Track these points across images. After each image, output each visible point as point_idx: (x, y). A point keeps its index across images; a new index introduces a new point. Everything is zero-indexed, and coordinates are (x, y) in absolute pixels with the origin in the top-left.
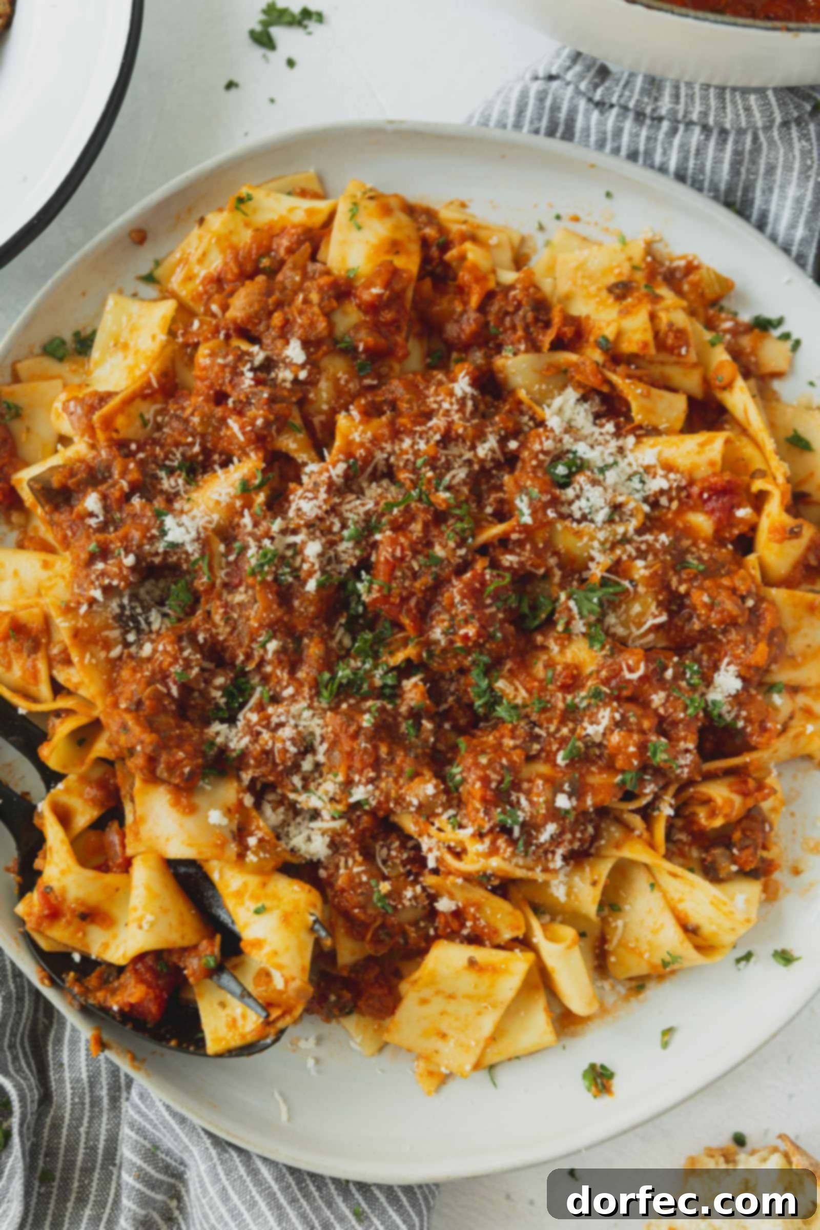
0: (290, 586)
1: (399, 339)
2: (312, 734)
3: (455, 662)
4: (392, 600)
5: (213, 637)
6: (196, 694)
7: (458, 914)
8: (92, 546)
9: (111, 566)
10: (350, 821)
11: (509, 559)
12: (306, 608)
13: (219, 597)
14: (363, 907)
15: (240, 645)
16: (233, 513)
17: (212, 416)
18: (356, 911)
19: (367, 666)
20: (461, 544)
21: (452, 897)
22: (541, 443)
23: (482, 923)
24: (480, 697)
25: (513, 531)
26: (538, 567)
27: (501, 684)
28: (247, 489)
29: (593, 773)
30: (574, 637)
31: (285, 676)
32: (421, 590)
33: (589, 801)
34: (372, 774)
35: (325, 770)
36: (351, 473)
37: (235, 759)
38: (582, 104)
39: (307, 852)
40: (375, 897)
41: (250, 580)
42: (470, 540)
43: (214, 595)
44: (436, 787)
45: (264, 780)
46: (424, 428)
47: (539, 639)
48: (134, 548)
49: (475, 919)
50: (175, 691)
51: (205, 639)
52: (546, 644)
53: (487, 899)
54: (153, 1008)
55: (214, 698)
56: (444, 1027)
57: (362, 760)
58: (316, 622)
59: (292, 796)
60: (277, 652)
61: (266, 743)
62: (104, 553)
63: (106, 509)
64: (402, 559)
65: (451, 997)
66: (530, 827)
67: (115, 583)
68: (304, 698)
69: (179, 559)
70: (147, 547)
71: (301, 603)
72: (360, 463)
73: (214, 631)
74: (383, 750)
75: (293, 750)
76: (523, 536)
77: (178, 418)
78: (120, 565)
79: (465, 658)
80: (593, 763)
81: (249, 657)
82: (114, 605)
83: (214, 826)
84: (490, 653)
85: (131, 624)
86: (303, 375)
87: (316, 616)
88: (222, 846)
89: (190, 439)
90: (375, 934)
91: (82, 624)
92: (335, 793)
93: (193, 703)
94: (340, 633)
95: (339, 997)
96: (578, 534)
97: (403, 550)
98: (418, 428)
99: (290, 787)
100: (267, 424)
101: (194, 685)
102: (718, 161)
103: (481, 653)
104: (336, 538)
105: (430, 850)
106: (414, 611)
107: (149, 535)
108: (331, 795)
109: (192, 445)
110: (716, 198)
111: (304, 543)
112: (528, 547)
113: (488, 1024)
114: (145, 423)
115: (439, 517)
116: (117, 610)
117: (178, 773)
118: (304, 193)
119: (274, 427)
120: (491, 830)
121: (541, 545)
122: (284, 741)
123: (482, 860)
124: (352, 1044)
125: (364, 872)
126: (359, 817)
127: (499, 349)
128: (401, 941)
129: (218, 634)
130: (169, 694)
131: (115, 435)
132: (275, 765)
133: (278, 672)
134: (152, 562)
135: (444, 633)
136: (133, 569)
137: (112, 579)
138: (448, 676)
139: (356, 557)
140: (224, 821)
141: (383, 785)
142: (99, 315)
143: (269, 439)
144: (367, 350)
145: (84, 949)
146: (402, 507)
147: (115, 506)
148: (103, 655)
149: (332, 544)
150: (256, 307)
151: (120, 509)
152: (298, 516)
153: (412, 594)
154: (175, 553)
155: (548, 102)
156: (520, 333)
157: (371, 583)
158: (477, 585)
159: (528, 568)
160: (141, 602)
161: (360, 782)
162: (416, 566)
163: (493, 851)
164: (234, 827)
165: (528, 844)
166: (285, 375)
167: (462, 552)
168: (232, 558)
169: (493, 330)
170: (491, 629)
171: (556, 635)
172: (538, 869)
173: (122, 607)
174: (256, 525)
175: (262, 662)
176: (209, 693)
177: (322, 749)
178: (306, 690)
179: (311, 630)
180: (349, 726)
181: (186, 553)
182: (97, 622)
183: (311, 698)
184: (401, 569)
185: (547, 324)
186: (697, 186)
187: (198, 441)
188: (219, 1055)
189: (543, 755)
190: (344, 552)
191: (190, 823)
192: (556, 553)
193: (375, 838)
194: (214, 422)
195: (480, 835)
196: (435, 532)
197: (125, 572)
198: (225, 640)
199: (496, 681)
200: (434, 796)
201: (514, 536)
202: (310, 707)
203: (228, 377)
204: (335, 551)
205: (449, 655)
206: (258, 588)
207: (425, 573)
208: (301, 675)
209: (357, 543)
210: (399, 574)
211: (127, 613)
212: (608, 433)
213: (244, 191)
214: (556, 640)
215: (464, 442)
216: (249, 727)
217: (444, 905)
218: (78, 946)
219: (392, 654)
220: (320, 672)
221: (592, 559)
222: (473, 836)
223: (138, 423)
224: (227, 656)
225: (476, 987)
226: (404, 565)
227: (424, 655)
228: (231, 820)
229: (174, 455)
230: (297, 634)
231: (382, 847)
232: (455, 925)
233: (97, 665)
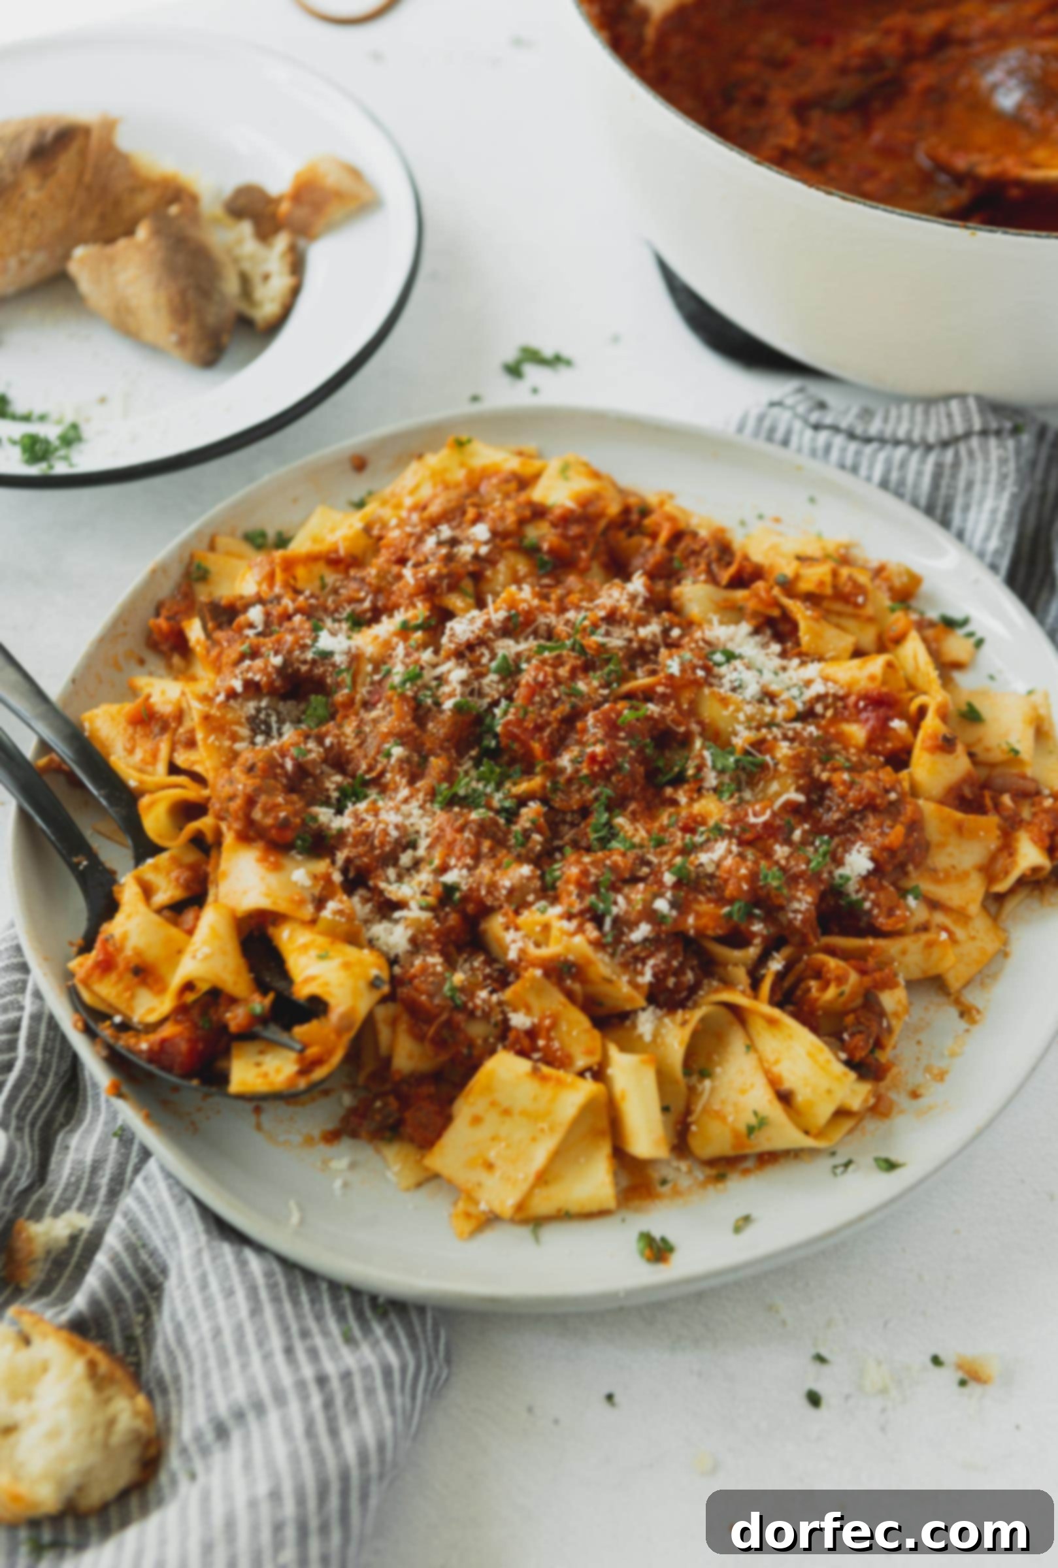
0: (429, 710)
1: (584, 554)
2: (417, 832)
3: (577, 796)
4: (526, 724)
5: (341, 745)
6: (310, 780)
7: (532, 1034)
8: (244, 647)
9: (259, 663)
10: (437, 917)
11: (652, 708)
12: (438, 730)
13: (357, 714)
14: (431, 996)
15: (365, 756)
16: (388, 646)
17: (389, 572)
18: (424, 998)
19: (489, 790)
20: (607, 685)
21: (529, 1011)
22: (703, 632)
23: (556, 1045)
24: (596, 831)
25: (660, 683)
26: (679, 724)
27: (620, 821)
28: (405, 630)
29: (699, 902)
30: (704, 792)
31: (404, 781)
32: (556, 719)
33: (691, 920)
34: (469, 861)
35: (422, 866)
36: (511, 625)
37: (333, 837)
38: (798, 425)
39: (387, 944)
40: (446, 987)
41: (389, 693)
42: (615, 685)
43: (351, 711)
44: (533, 871)
45: (358, 862)
46: (591, 605)
47: (669, 791)
48: (284, 652)
49: (549, 1039)
50: (289, 765)
51: (332, 745)
52: (675, 796)
53: (564, 1006)
54: (183, 1046)
55: (327, 790)
56: (492, 1155)
57: (462, 850)
58: (446, 744)
59: (382, 885)
60: (401, 761)
61: (369, 826)
62: (254, 654)
63: (267, 624)
64: (543, 685)
65: (507, 1112)
66: (622, 924)
67: (257, 678)
68: (418, 800)
69: (325, 672)
70: (297, 653)
71: (434, 727)
72: (521, 619)
73: (343, 739)
74: (486, 845)
75: (394, 834)
76: (668, 691)
77: (355, 579)
78: (267, 663)
79: (589, 791)
80: (702, 893)
81: (370, 769)
82: (251, 707)
83: (295, 884)
84: (615, 788)
85: (263, 727)
86: (484, 550)
87: (448, 738)
88: (301, 903)
89: (362, 594)
90: (437, 1033)
91: (214, 712)
92: (428, 885)
93: (304, 787)
94: (468, 764)
95: (385, 1105)
96: (724, 701)
97: (546, 676)
98: (584, 604)
99: (383, 878)
100: (439, 577)
101: (310, 767)
102: (919, 473)
103: (605, 786)
104: (483, 670)
105: (514, 941)
106: (546, 740)
107: (301, 642)
108: (423, 887)
109: (362, 601)
110: (915, 504)
111: (449, 672)
112: (672, 704)
113: (540, 1155)
114: (323, 586)
115: (588, 667)
116: (253, 712)
117: (273, 815)
118: (520, 454)
119: (445, 582)
120: (582, 913)
121: (685, 706)
122: (387, 824)
123: (565, 938)
124: (389, 1175)
125: (442, 964)
126: (447, 914)
127: (679, 582)
128: (465, 1051)
129: (346, 743)
130: (282, 766)
131: (292, 582)
132: (373, 847)
133: (398, 778)
134: (298, 670)
135: (573, 761)
136: (280, 671)
137: (255, 674)
138: (569, 818)
139: (498, 690)
140: (308, 882)
141: (478, 872)
142: (302, 524)
143: (438, 591)
144: (551, 551)
145: (128, 1012)
146: (555, 653)
147: (275, 621)
148: (227, 743)
149: (480, 676)
150: (453, 504)
151: (280, 625)
152: (451, 641)
153: (548, 723)
154: (323, 665)
155: (767, 424)
156: (703, 566)
157: (508, 707)
158: (613, 716)
159: (669, 722)
160: (278, 714)
161: (455, 866)
162: (555, 693)
163: (580, 929)
164: (317, 891)
165: (617, 940)
166: (466, 551)
167: (605, 692)
168: (377, 677)
169: (676, 564)
170: (620, 760)
171: (686, 787)
172: (625, 978)
173: (258, 710)
174: (407, 655)
175: (382, 774)
176: (323, 783)
177: (424, 843)
178: (421, 796)
179: (439, 751)
180: (456, 820)
181: (334, 665)
182: (230, 716)
183: (425, 802)
184: (540, 695)
185: (729, 564)
186: (899, 495)
187: (370, 598)
188: (241, 1097)
189: (652, 878)
190: (489, 686)
191: (273, 879)
192: (700, 723)
193: (460, 950)
194: (390, 578)
195: (569, 916)
196: (581, 676)
197: (270, 669)
198: (351, 752)
199: (617, 816)
200: (529, 879)
201: (660, 689)
202: (421, 807)
203: (412, 541)
204: (480, 684)
205: (574, 787)
206: (395, 699)
207: (563, 703)
208: (419, 784)
209: (503, 680)
210: (537, 699)
211: (262, 716)
212: (773, 654)
213: (464, 437)
214: (685, 792)
215: (627, 624)
216: (356, 815)
217: (519, 1020)
218: (122, 1006)
219: (515, 784)
220: (440, 781)
221: (735, 734)
222: (561, 917)
223: (317, 583)
224: (350, 768)
225: (535, 1099)
226: (545, 692)
227: (548, 784)
228: (314, 886)
229: (344, 609)
230: (424, 753)
231: (466, 961)
232: (526, 1043)
233: (219, 748)
